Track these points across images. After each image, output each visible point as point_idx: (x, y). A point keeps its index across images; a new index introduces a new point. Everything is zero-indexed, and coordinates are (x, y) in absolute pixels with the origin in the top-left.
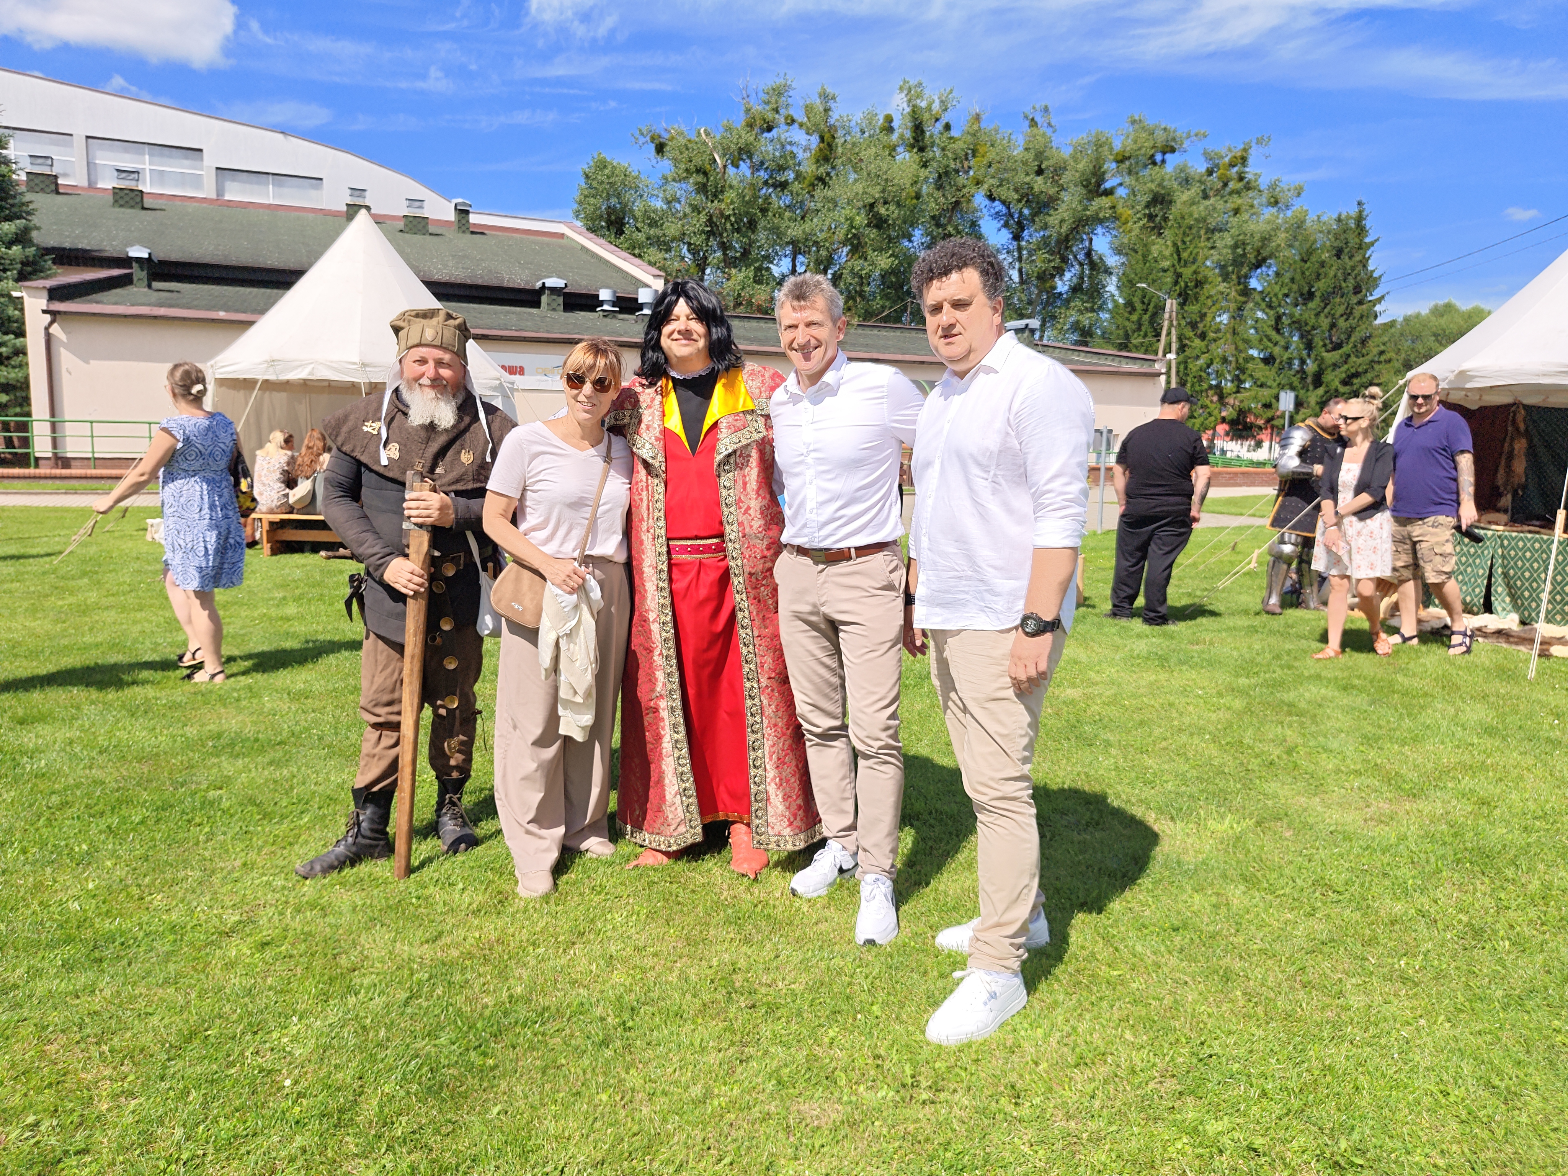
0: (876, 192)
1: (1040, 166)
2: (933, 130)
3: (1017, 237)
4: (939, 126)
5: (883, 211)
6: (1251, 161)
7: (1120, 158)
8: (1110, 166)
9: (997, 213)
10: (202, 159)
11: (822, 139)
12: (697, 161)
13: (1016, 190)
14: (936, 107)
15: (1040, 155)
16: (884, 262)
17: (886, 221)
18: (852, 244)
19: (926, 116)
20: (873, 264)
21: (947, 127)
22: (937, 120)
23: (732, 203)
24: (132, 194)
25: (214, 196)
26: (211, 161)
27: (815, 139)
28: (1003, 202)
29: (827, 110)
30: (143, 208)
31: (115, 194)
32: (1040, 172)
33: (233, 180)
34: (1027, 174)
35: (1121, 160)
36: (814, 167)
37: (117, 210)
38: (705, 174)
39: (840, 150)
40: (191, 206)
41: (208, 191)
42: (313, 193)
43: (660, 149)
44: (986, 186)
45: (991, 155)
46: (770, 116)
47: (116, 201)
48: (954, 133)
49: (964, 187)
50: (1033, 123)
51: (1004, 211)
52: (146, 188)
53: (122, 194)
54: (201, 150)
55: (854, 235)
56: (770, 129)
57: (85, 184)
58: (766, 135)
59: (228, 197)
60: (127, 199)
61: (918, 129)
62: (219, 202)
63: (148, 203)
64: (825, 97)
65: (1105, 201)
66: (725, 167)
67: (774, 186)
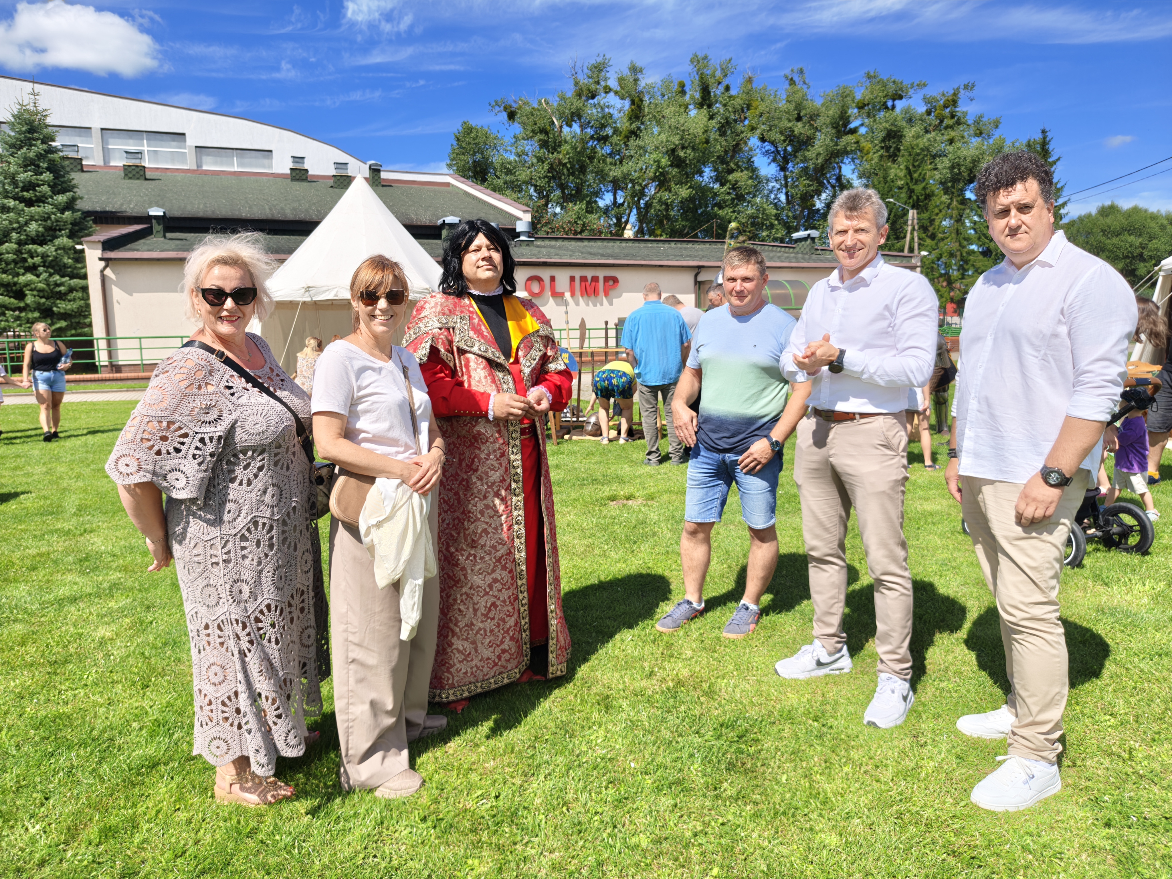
0: (676, 140)
1: (799, 114)
2: (716, 91)
3: (783, 169)
4: (721, 88)
5: (682, 154)
6: (960, 102)
7: (861, 105)
8: (853, 111)
9: (767, 151)
10: (185, 141)
11: (633, 102)
12: (541, 124)
13: (781, 133)
14: (719, 74)
15: (799, 107)
16: (684, 192)
17: (684, 161)
18: (659, 180)
19: (711, 81)
20: (676, 194)
21: (727, 88)
22: (719, 83)
23: (568, 153)
24: (138, 170)
25: (195, 168)
26: (191, 141)
27: (627, 103)
28: (772, 143)
29: (636, 80)
30: (146, 179)
31: (125, 169)
32: (799, 119)
33: (208, 155)
34: (790, 121)
35: (861, 106)
36: (628, 124)
37: (127, 181)
38: (547, 133)
39: (646, 110)
40: (180, 176)
41: (190, 164)
42: (266, 161)
43: (512, 116)
44: (759, 131)
45: (762, 107)
46: (593, 87)
47: (126, 175)
48: (733, 92)
49: (742, 132)
50: (792, 82)
51: (773, 149)
52: (147, 165)
53: (130, 169)
54: (184, 134)
55: (661, 173)
56: (593, 97)
57: (101, 163)
58: (591, 101)
59: (205, 168)
60: (134, 172)
61: (705, 90)
62: (199, 171)
63: (148, 175)
64: (635, 70)
65: (851, 138)
66: (561, 127)
67: (599, 140)
